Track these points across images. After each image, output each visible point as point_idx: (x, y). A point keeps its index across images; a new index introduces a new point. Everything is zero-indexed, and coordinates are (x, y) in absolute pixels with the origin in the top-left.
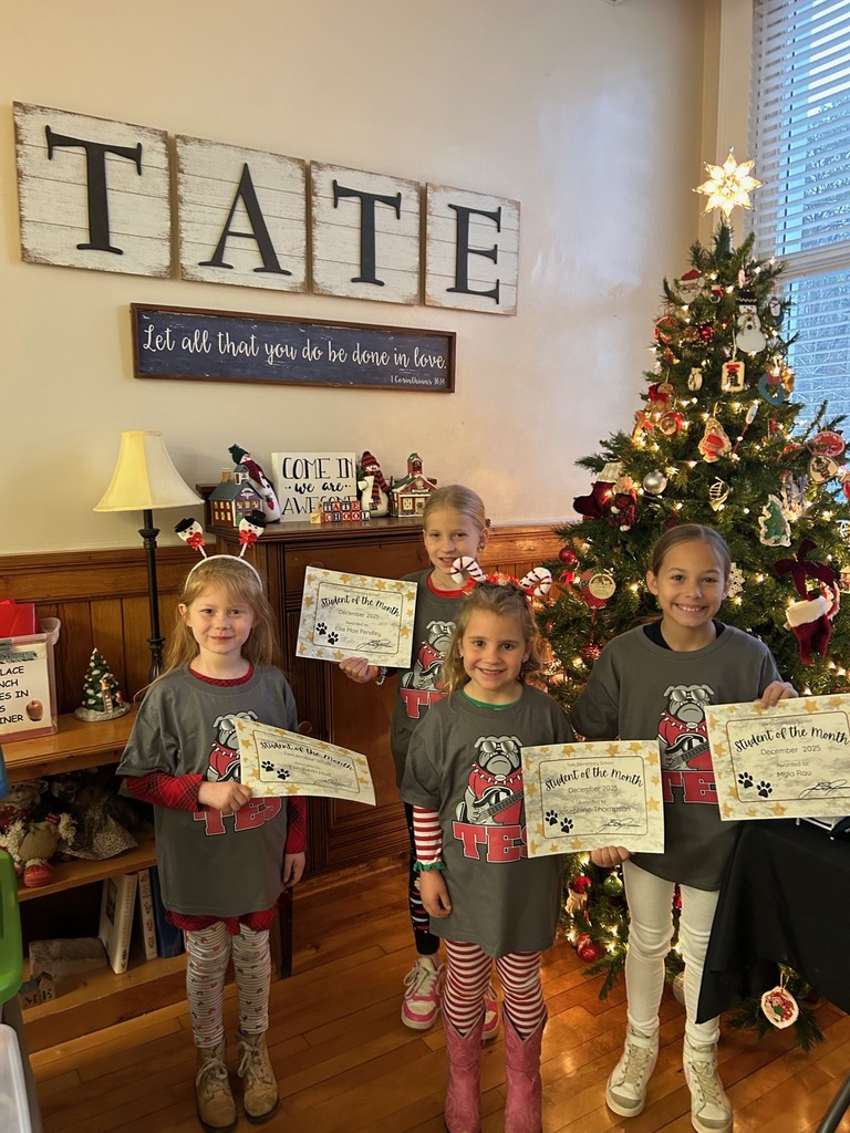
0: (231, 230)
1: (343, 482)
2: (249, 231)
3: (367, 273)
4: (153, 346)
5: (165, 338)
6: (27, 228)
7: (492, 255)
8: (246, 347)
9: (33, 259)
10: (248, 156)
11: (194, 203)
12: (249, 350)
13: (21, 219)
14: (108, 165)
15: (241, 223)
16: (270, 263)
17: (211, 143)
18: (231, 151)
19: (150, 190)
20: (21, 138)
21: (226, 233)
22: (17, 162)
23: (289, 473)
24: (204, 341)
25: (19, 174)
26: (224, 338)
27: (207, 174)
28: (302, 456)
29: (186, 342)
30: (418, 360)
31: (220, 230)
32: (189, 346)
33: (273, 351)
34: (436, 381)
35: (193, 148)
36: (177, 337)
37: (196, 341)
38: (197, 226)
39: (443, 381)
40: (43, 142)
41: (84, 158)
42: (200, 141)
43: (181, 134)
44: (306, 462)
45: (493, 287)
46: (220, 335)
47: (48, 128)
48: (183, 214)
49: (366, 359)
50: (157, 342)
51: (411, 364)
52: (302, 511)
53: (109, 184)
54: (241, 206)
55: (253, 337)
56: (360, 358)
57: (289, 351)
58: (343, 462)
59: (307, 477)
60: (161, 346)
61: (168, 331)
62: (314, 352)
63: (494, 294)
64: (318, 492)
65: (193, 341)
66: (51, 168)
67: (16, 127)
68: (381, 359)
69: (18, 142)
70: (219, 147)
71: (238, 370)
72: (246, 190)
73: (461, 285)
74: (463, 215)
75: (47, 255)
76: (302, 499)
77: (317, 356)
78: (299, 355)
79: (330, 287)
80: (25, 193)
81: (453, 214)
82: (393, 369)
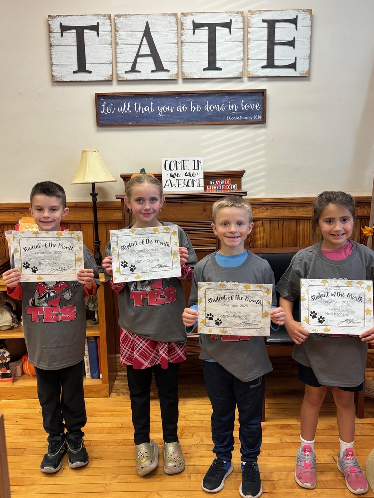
0: (140, 54)
1: (196, 172)
2: (149, 53)
3: (212, 64)
4: (105, 111)
5: (110, 108)
6: (54, 67)
7: (291, 44)
8: (148, 109)
9: (56, 80)
10: (149, 18)
11: (123, 44)
12: (149, 110)
13: (52, 64)
14: (85, 34)
15: (145, 50)
16: (159, 67)
17: (131, 15)
18: (140, 17)
19: (104, 42)
20: (51, 30)
21: (138, 56)
22: (50, 40)
23: (168, 167)
24: (128, 107)
25: (51, 45)
26: (137, 105)
27: (129, 30)
28: (174, 159)
29: (120, 108)
30: (243, 107)
31: (135, 55)
32: (122, 110)
33: (162, 109)
34: (255, 117)
35: (123, 19)
36: (116, 106)
37: (125, 108)
38: (125, 55)
39: (260, 117)
40: (59, 30)
41: (75, 33)
42: (126, 15)
43: (117, 14)
44: (176, 162)
45: (293, 61)
46: (136, 104)
47: (61, 24)
48: (118, 51)
49: (212, 108)
50: (107, 110)
51: (240, 109)
52: (174, 186)
53: (86, 43)
54: (145, 41)
55: (152, 103)
56: (209, 108)
57: (170, 108)
58: (196, 162)
59: (177, 169)
60: (109, 111)
61: (112, 104)
62: (183, 108)
63: (293, 66)
64: (182, 177)
65: (123, 108)
66: (63, 41)
67: (49, 26)
68: (221, 108)
69: (50, 32)
70: (135, 16)
71: (145, 120)
72: (147, 34)
73: (270, 63)
74: (271, 25)
75: (62, 77)
76: (174, 180)
77: (185, 109)
78: (175, 110)
79: (191, 74)
80: (53, 53)
81: (266, 25)
82: (228, 113)
